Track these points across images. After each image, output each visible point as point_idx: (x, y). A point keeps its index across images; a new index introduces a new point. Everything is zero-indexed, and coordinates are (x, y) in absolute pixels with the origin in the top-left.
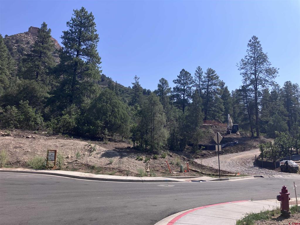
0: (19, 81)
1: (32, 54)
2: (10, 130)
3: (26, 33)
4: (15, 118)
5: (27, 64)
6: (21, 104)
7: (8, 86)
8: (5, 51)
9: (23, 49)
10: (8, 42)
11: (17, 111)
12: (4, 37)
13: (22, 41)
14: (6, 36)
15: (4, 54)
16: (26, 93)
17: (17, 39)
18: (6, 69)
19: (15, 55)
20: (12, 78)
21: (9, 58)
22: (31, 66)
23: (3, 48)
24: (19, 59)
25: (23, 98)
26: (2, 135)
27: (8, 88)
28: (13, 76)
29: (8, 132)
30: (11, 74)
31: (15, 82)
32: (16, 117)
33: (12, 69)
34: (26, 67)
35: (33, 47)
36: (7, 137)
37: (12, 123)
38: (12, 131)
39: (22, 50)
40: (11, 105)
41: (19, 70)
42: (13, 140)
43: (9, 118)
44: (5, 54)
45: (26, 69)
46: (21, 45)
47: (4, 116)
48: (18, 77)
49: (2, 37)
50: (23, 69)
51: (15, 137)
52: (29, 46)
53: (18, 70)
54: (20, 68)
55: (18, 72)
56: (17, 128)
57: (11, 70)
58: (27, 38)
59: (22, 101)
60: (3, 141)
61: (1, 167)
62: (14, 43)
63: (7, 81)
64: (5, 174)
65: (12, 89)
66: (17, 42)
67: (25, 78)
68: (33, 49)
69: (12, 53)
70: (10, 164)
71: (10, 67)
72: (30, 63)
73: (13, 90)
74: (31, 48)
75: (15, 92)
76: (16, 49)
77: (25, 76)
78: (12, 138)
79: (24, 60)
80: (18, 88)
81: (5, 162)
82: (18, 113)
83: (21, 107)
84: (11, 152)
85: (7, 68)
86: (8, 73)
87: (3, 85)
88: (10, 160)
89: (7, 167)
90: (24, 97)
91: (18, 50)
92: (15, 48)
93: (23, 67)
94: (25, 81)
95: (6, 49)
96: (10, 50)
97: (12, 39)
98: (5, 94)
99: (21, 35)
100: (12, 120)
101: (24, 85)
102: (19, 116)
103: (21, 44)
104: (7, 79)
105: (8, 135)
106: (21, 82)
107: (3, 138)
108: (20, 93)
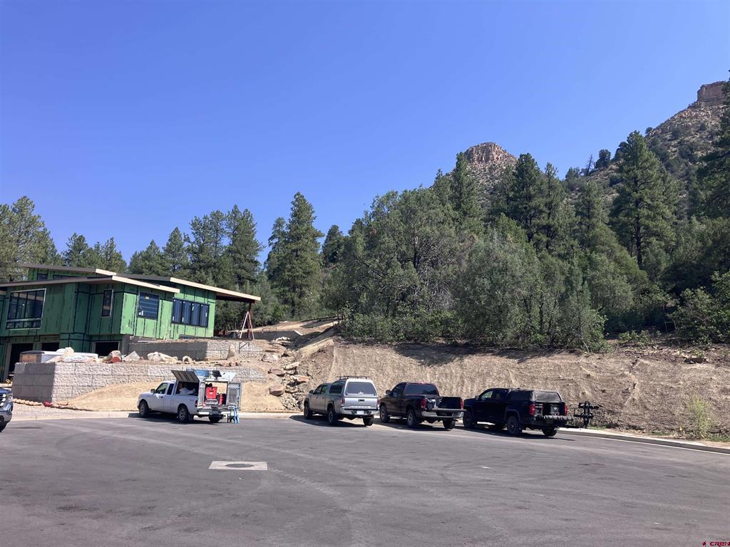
0: (698, 227)
1: (718, 152)
2: (701, 348)
3: (693, 107)
4: (708, 318)
5: (709, 179)
6: (715, 282)
7: (673, 244)
8: (653, 164)
9: (692, 147)
10: (654, 143)
11: (709, 301)
12: (644, 135)
13: (687, 127)
14: (649, 130)
15: (651, 172)
16: (724, 251)
17: (673, 129)
18: (661, 205)
19: (675, 167)
20: (679, 222)
21: (664, 180)
22: (723, 183)
23: (647, 160)
24: (687, 173)
25: (716, 264)
26: (685, 361)
27: (676, 247)
28: (680, 218)
29: (699, 353)
30: (675, 213)
31: (689, 231)
32: (709, 314)
33: (676, 202)
34: (710, 188)
35: (717, 134)
36: (698, 366)
37: (702, 331)
38: (707, 349)
39: (691, 150)
40: (693, 287)
41: (694, 200)
42: (715, 372)
43: (693, 320)
44: (654, 173)
45: (709, 193)
46: (687, 139)
47: (682, 315)
48: (694, 218)
49: (641, 136)
50: (703, 195)
51: (718, 366)
52: (705, 134)
53: (692, 200)
54: (694, 194)
55: (690, 206)
56: (717, 341)
57: (675, 205)
58: (696, 116)
59: (717, 273)
60: (692, 374)
61: (700, 439)
62: (669, 140)
63: (670, 233)
64: (711, 457)
65: (685, 248)
66: (675, 135)
67: (714, 216)
68: (717, 139)
69: (668, 166)
70: (720, 432)
71: (671, 198)
72: (717, 176)
73: (690, 250)
74: (711, 138)
75: (696, 254)
76: (675, 151)
77: (711, 210)
78: (712, 368)
79: (702, 173)
80: (700, 244)
81: (705, 426)
82: (712, 305)
83: (716, 290)
84: (715, 401)
85: (663, 202)
86: (668, 213)
87: (663, 244)
88: (718, 422)
89: (713, 440)
90: (721, 263)
91: (681, 153)
92: (673, 151)
93: (701, 190)
94: (715, 222)
95: (654, 159)
96: (664, 158)
97: (662, 133)
98: (672, 263)
99: (681, 117)
100: (700, 323)
101: (715, 234)
102: (717, 311)
103: (687, 136)
104: (670, 227)
105: (699, 360)
106: (704, 227)
107: (690, 367)
108: (708, 253)
